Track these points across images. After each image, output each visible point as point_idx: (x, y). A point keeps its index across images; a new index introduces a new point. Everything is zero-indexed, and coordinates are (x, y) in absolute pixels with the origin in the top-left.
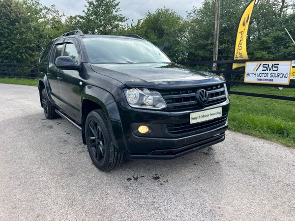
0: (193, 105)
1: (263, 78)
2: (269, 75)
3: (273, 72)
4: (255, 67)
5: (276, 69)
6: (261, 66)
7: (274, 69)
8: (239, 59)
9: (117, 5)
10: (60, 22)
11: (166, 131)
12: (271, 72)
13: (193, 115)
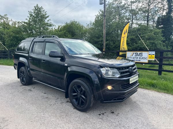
0: (129, 75)
1: (135, 59)
2: (138, 58)
3: (140, 57)
4: (131, 54)
5: (142, 55)
6: (134, 54)
7: (140, 55)
8: (123, 50)
9: (48, 17)
10: (9, 24)
11: (121, 88)
12: (139, 57)
13: (131, 80)
